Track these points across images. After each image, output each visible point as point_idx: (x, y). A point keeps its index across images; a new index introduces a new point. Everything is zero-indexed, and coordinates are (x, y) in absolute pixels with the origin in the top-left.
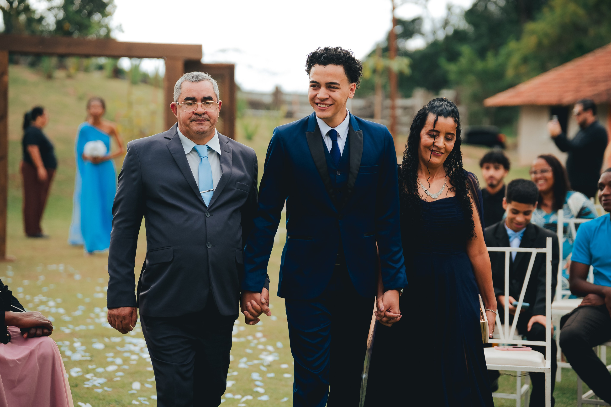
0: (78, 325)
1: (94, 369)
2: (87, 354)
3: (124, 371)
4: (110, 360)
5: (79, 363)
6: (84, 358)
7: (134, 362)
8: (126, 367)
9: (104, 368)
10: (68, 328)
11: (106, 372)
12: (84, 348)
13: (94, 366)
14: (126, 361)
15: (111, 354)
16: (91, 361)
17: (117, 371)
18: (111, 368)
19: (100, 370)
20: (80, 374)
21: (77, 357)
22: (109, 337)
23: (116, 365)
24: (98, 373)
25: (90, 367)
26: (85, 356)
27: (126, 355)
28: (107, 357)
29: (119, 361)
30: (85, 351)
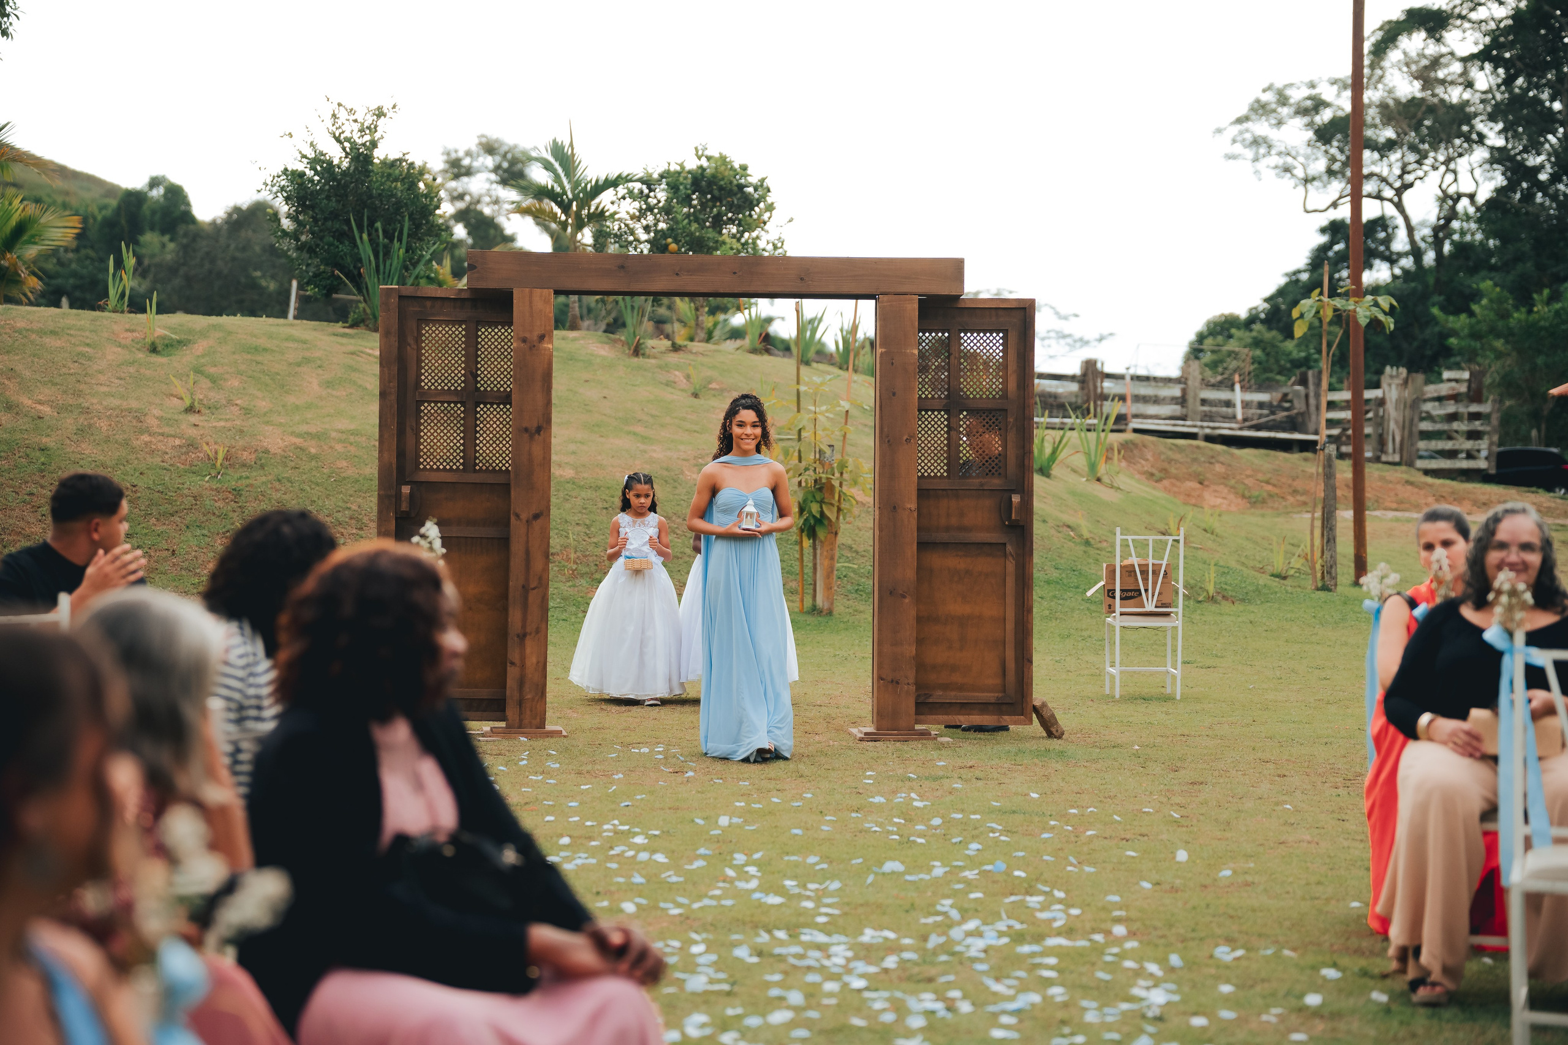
0: (700, 898)
1: (739, 1018)
2: (721, 976)
3: (808, 1024)
4: (774, 992)
5: (703, 1000)
6: (716, 987)
7: (833, 1001)
8: (813, 1014)
9: (764, 1015)
10: (679, 905)
11: (768, 1026)
12: (713, 957)
13: (739, 1011)
14: (812, 994)
15: (777, 977)
16: (729, 994)
17: (792, 1024)
18: (779, 1017)
19: (753, 1021)
20: (708, 1031)
21: (698, 983)
22: (769, 932)
23: (789, 1008)
24: (748, 1028)
25: (730, 1012)
26: (719, 981)
27: (812, 978)
28: (768, 985)
29: (796, 997)
30: (717, 966)
